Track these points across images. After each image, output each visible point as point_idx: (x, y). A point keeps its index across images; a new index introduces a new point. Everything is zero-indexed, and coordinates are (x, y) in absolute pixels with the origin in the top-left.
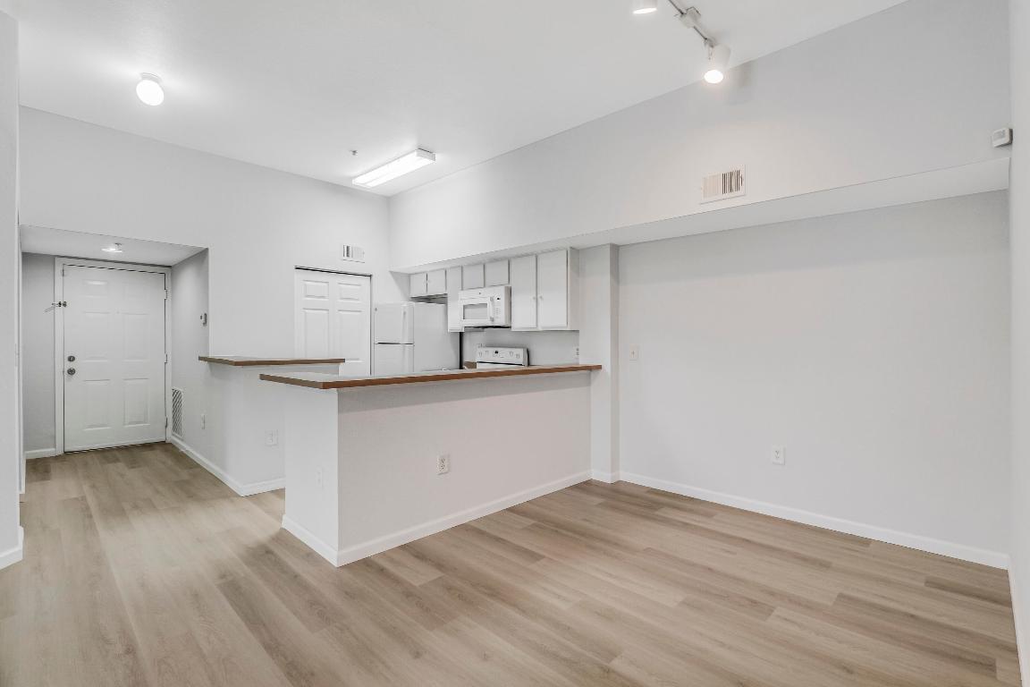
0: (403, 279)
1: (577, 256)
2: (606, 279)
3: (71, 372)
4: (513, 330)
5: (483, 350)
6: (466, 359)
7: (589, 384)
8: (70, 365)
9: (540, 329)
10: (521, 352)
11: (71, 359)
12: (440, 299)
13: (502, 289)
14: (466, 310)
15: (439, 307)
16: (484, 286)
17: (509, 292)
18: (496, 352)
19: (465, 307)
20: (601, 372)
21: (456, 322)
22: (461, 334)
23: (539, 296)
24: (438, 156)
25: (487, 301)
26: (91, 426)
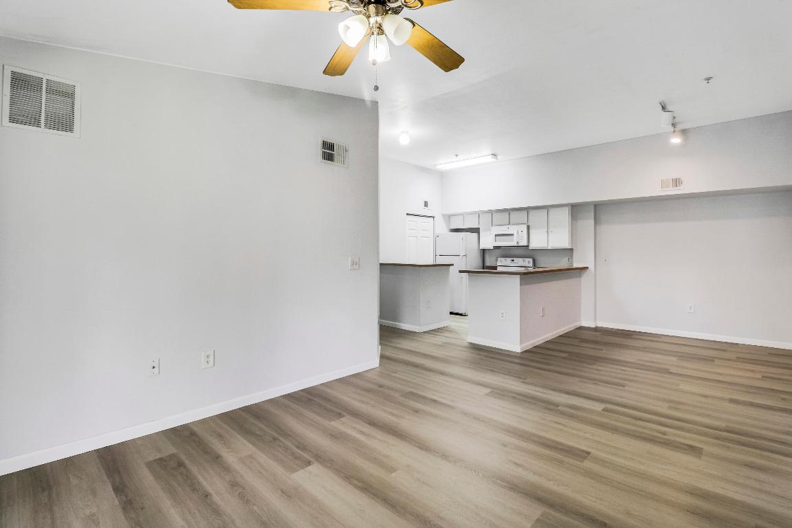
1: (576, 210)
2: (592, 222)
4: (529, 248)
5: (503, 259)
6: (488, 264)
9: (549, 248)
10: (531, 260)
13: (526, 226)
14: (498, 237)
15: (474, 235)
16: (510, 224)
18: (513, 260)
19: (496, 235)
20: (588, 270)
21: (488, 242)
22: (484, 250)
25: (514, 232)
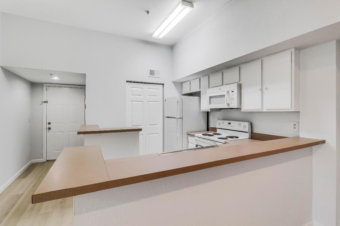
0: (179, 84)
3: (49, 129)
4: (242, 111)
5: (221, 121)
6: (211, 125)
7: (311, 154)
8: (49, 126)
9: (265, 110)
10: (247, 124)
11: (49, 123)
12: (197, 94)
13: (236, 84)
14: (212, 99)
15: (196, 98)
16: (223, 85)
17: (240, 87)
18: (229, 123)
19: (210, 97)
21: (206, 106)
22: (208, 113)
23: (264, 88)
24: (195, 5)
25: (225, 93)
26: (56, 150)
